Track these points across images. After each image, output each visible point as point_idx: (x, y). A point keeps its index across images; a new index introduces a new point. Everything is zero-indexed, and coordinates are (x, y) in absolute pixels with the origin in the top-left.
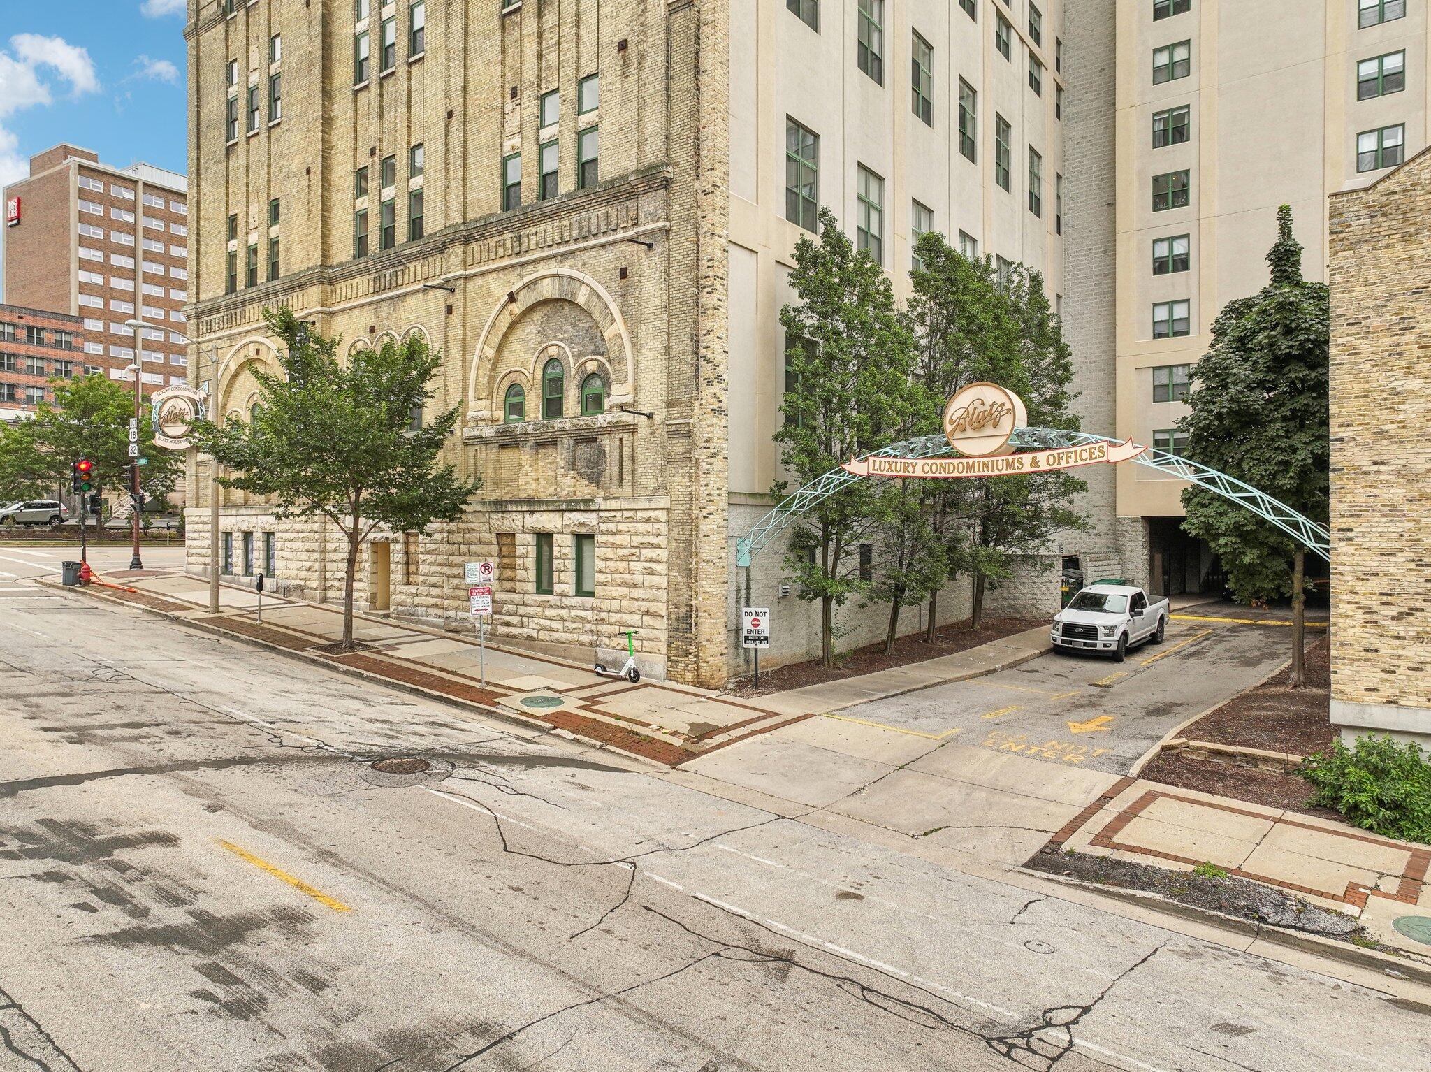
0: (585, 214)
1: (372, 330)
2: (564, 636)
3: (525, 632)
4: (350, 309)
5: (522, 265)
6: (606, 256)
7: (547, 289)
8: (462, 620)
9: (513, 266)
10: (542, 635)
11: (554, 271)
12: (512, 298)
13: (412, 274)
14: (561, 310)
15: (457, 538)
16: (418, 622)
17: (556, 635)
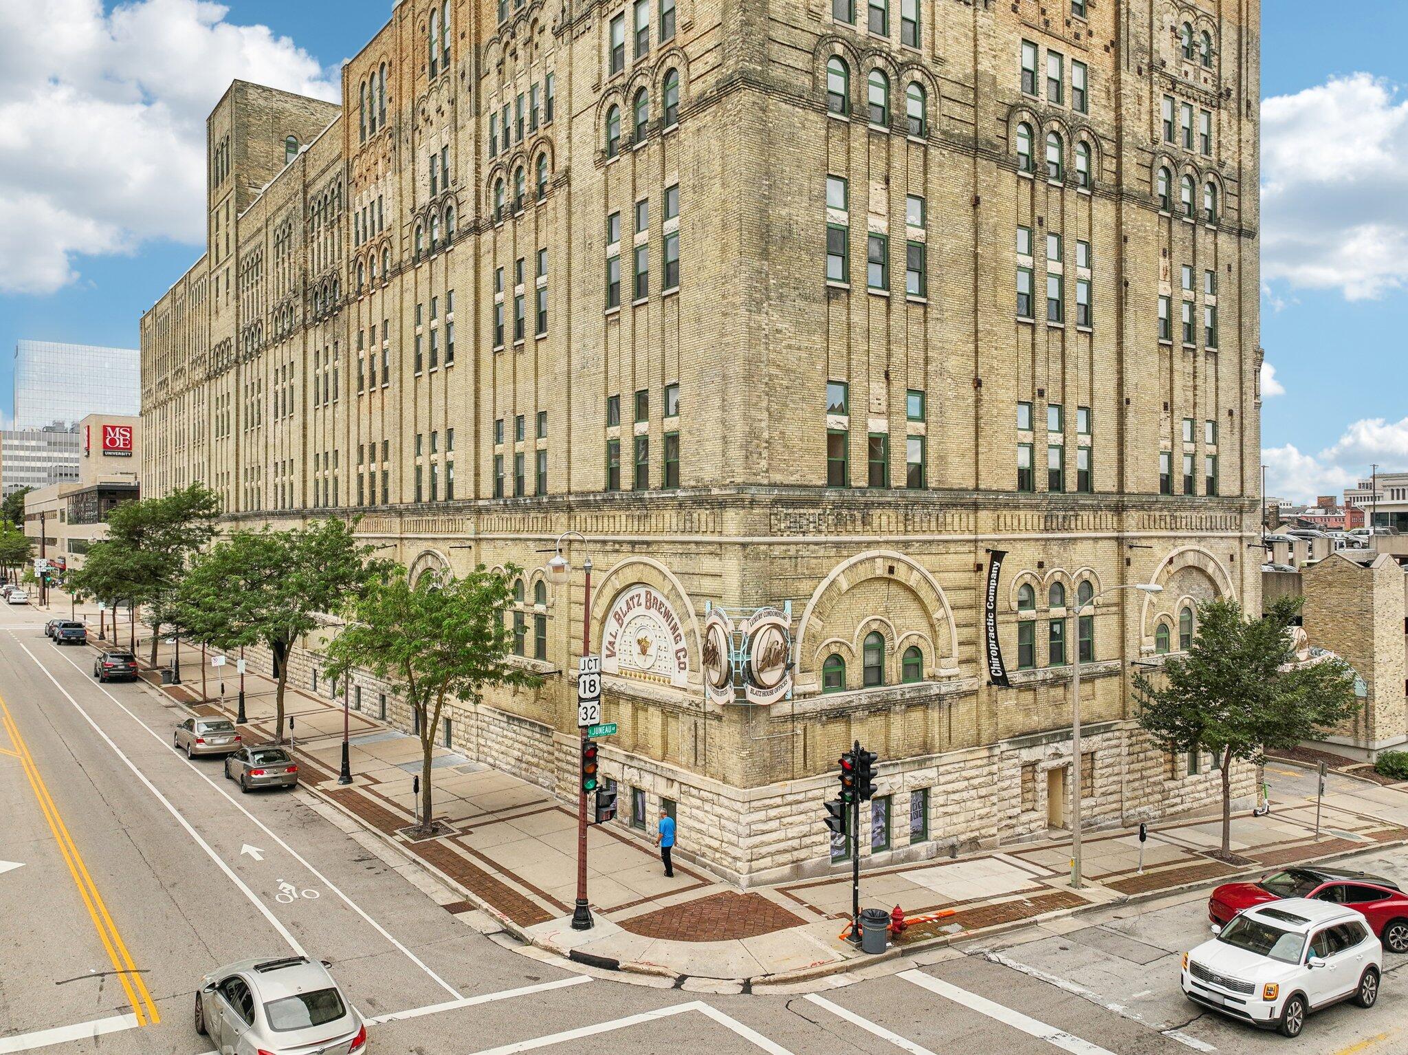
0: (1212, 513)
1: (1041, 565)
2: (1208, 801)
3: (1185, 806)
4: (1015, 540)
5: (1175, 538)
6: (1224, 544)
7: (1191, 559)
8: (1140, 814)
9: (1169, 537)
10: (1195, 805)
11: (1197, 548)
12: (1171, 561)
13: (1085, 522)
14: (1191, 574)
15: (1137, 748)
16: (1100, 829)
17: (1203, 802)
